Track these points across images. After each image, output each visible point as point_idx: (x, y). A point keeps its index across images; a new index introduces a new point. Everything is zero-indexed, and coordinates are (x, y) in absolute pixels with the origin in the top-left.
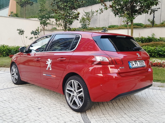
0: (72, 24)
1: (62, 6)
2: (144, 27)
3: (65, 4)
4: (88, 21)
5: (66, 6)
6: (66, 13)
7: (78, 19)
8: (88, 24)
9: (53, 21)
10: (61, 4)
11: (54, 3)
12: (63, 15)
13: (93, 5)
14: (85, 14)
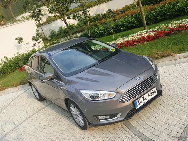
9: (45, 10)
12: (56, 5)
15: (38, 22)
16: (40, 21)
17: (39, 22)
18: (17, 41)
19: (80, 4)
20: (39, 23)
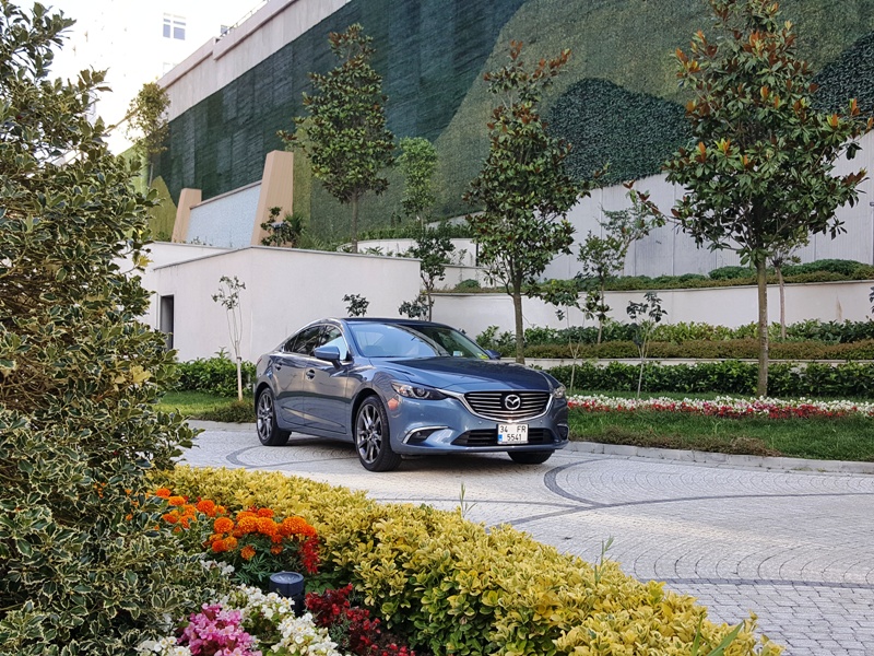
0: (543, 269)
1: (508, 207)
2: (854, 279)
3: (519, 199)
4: (613, 251)
5: (522, 203)
6: (519, 231)
7: (571, 247)
8: (615, 263)
9: (465, 252)
10: (504, 199)
11: (477, 194)
12: (510, 238)
13: (644, 177)
14: (607, 221)
15: (427, 275)
16: (437, 278)
17: (431, 277)
18: (349, 304)
19: (591, 265)
20: (429, 281)
